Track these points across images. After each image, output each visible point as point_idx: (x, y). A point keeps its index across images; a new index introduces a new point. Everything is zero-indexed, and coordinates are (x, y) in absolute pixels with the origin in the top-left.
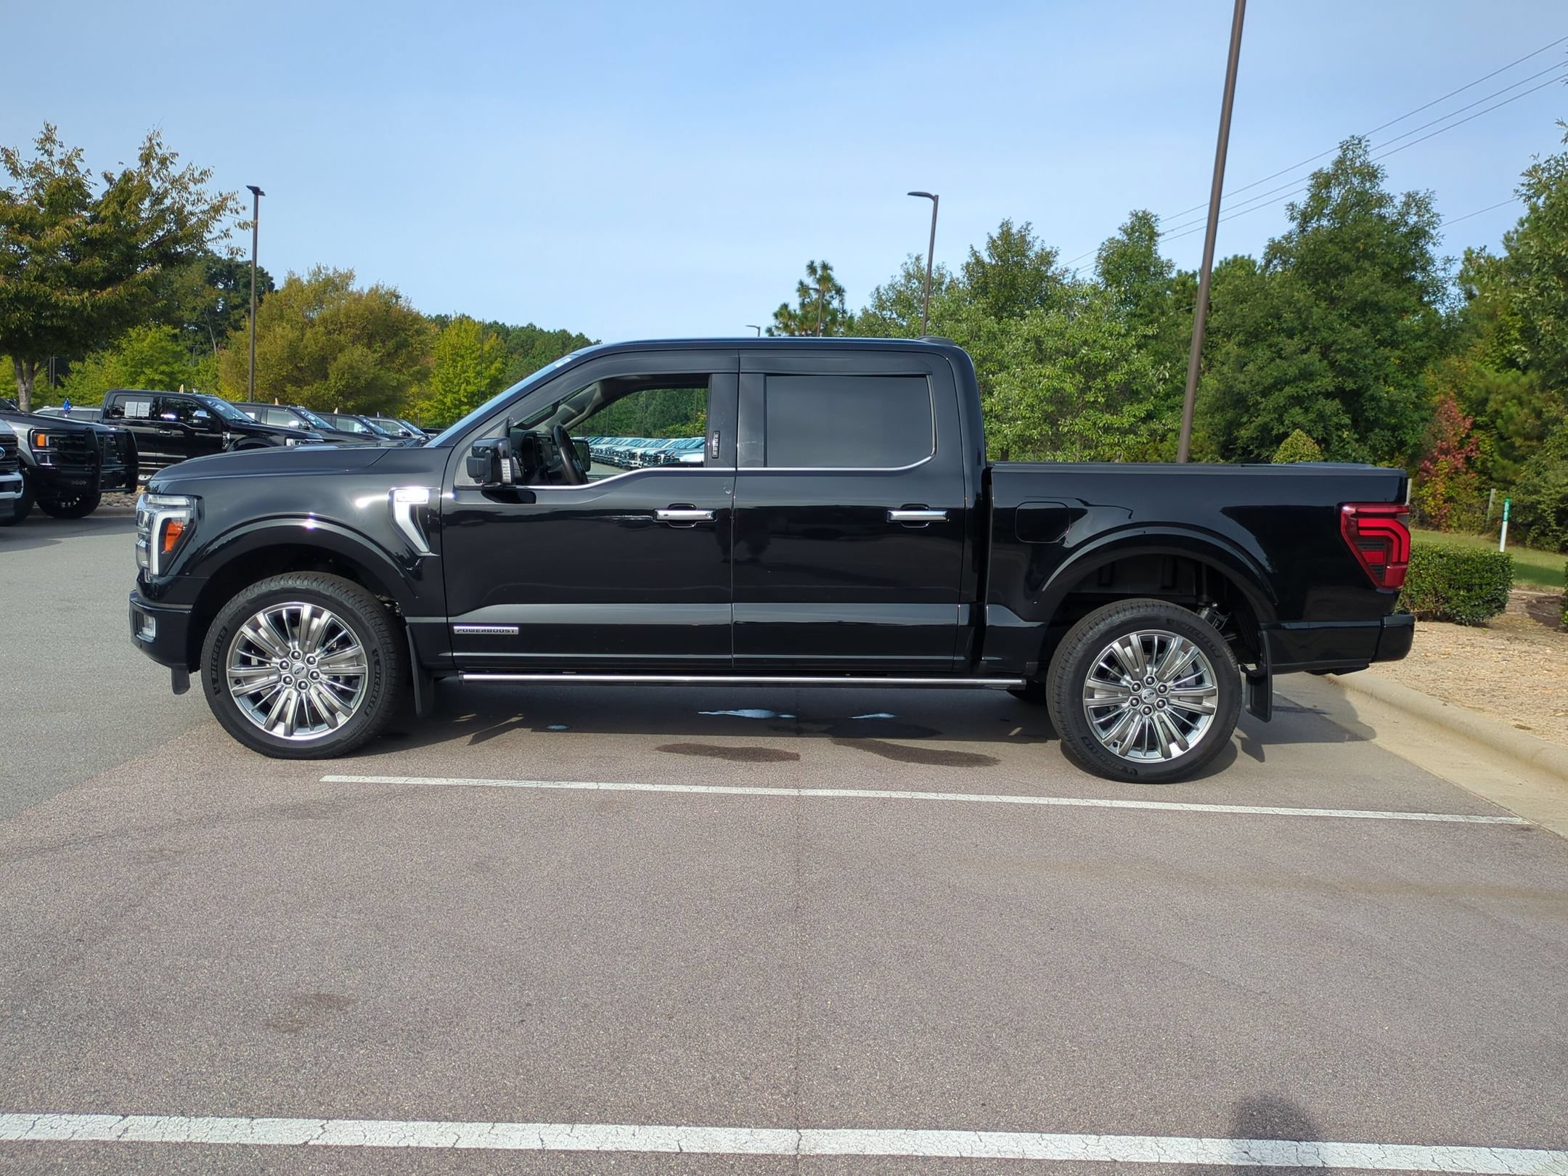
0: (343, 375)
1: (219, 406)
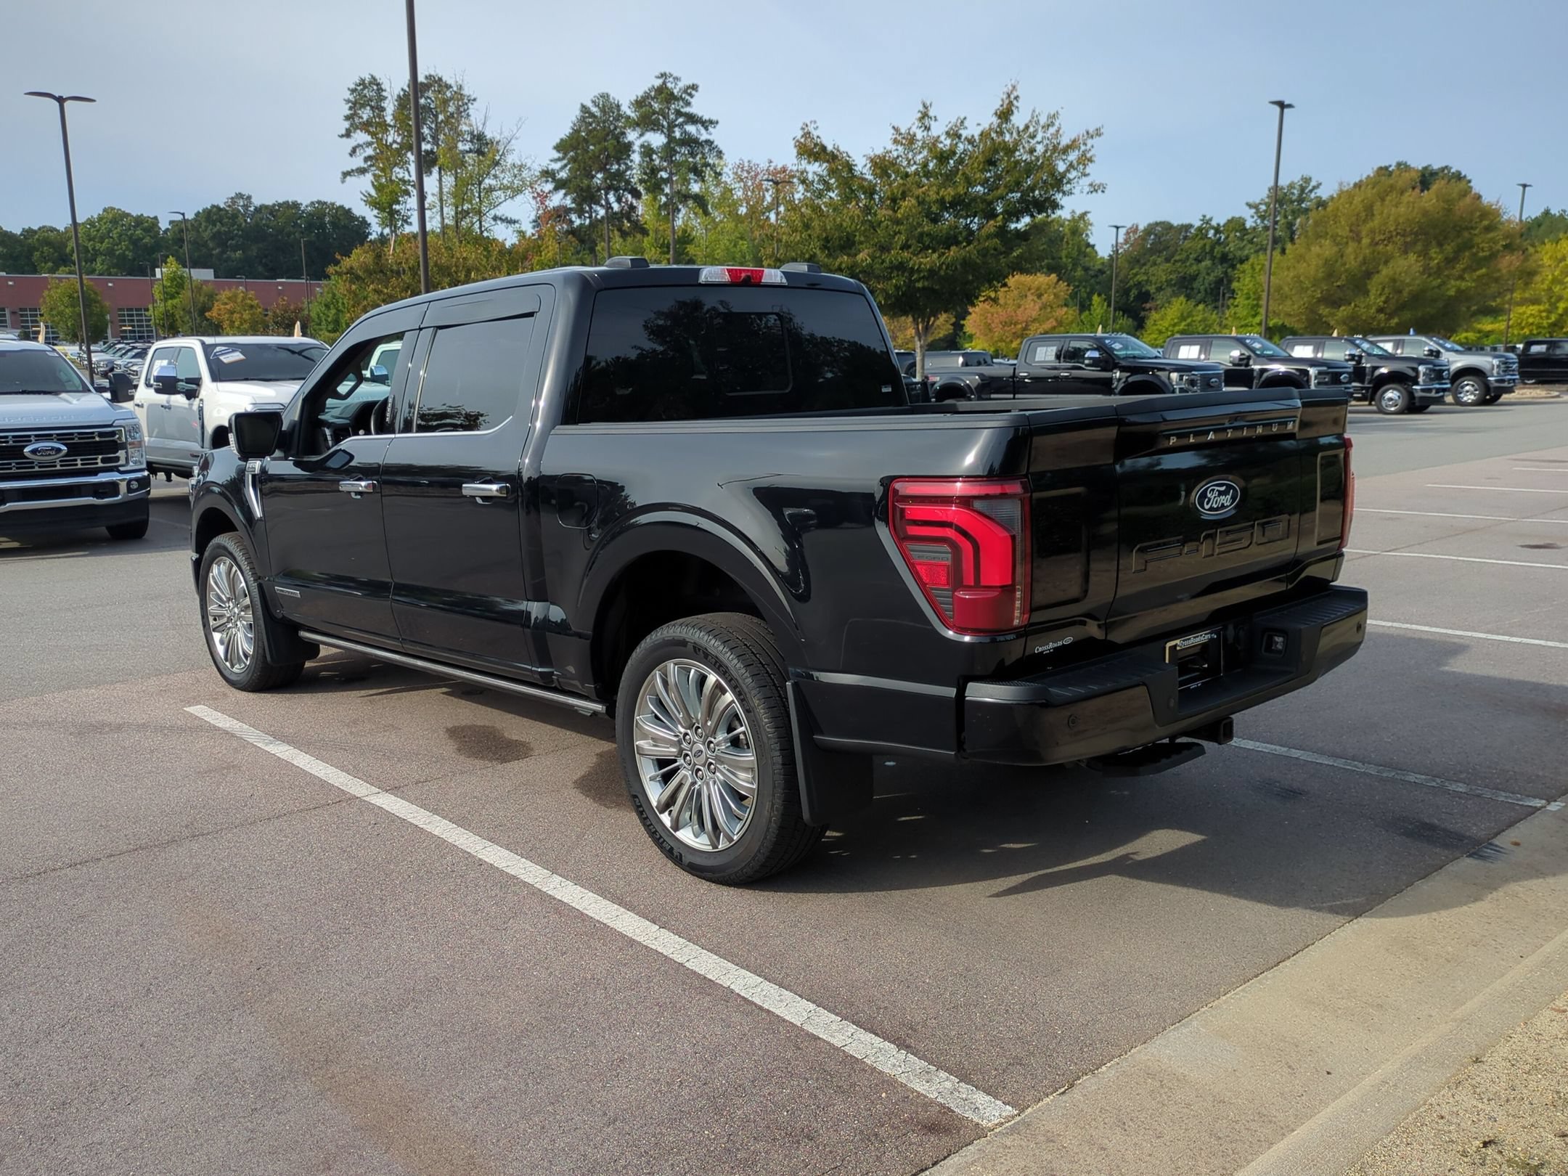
0: (1383, 289)
1: (1117, 344)
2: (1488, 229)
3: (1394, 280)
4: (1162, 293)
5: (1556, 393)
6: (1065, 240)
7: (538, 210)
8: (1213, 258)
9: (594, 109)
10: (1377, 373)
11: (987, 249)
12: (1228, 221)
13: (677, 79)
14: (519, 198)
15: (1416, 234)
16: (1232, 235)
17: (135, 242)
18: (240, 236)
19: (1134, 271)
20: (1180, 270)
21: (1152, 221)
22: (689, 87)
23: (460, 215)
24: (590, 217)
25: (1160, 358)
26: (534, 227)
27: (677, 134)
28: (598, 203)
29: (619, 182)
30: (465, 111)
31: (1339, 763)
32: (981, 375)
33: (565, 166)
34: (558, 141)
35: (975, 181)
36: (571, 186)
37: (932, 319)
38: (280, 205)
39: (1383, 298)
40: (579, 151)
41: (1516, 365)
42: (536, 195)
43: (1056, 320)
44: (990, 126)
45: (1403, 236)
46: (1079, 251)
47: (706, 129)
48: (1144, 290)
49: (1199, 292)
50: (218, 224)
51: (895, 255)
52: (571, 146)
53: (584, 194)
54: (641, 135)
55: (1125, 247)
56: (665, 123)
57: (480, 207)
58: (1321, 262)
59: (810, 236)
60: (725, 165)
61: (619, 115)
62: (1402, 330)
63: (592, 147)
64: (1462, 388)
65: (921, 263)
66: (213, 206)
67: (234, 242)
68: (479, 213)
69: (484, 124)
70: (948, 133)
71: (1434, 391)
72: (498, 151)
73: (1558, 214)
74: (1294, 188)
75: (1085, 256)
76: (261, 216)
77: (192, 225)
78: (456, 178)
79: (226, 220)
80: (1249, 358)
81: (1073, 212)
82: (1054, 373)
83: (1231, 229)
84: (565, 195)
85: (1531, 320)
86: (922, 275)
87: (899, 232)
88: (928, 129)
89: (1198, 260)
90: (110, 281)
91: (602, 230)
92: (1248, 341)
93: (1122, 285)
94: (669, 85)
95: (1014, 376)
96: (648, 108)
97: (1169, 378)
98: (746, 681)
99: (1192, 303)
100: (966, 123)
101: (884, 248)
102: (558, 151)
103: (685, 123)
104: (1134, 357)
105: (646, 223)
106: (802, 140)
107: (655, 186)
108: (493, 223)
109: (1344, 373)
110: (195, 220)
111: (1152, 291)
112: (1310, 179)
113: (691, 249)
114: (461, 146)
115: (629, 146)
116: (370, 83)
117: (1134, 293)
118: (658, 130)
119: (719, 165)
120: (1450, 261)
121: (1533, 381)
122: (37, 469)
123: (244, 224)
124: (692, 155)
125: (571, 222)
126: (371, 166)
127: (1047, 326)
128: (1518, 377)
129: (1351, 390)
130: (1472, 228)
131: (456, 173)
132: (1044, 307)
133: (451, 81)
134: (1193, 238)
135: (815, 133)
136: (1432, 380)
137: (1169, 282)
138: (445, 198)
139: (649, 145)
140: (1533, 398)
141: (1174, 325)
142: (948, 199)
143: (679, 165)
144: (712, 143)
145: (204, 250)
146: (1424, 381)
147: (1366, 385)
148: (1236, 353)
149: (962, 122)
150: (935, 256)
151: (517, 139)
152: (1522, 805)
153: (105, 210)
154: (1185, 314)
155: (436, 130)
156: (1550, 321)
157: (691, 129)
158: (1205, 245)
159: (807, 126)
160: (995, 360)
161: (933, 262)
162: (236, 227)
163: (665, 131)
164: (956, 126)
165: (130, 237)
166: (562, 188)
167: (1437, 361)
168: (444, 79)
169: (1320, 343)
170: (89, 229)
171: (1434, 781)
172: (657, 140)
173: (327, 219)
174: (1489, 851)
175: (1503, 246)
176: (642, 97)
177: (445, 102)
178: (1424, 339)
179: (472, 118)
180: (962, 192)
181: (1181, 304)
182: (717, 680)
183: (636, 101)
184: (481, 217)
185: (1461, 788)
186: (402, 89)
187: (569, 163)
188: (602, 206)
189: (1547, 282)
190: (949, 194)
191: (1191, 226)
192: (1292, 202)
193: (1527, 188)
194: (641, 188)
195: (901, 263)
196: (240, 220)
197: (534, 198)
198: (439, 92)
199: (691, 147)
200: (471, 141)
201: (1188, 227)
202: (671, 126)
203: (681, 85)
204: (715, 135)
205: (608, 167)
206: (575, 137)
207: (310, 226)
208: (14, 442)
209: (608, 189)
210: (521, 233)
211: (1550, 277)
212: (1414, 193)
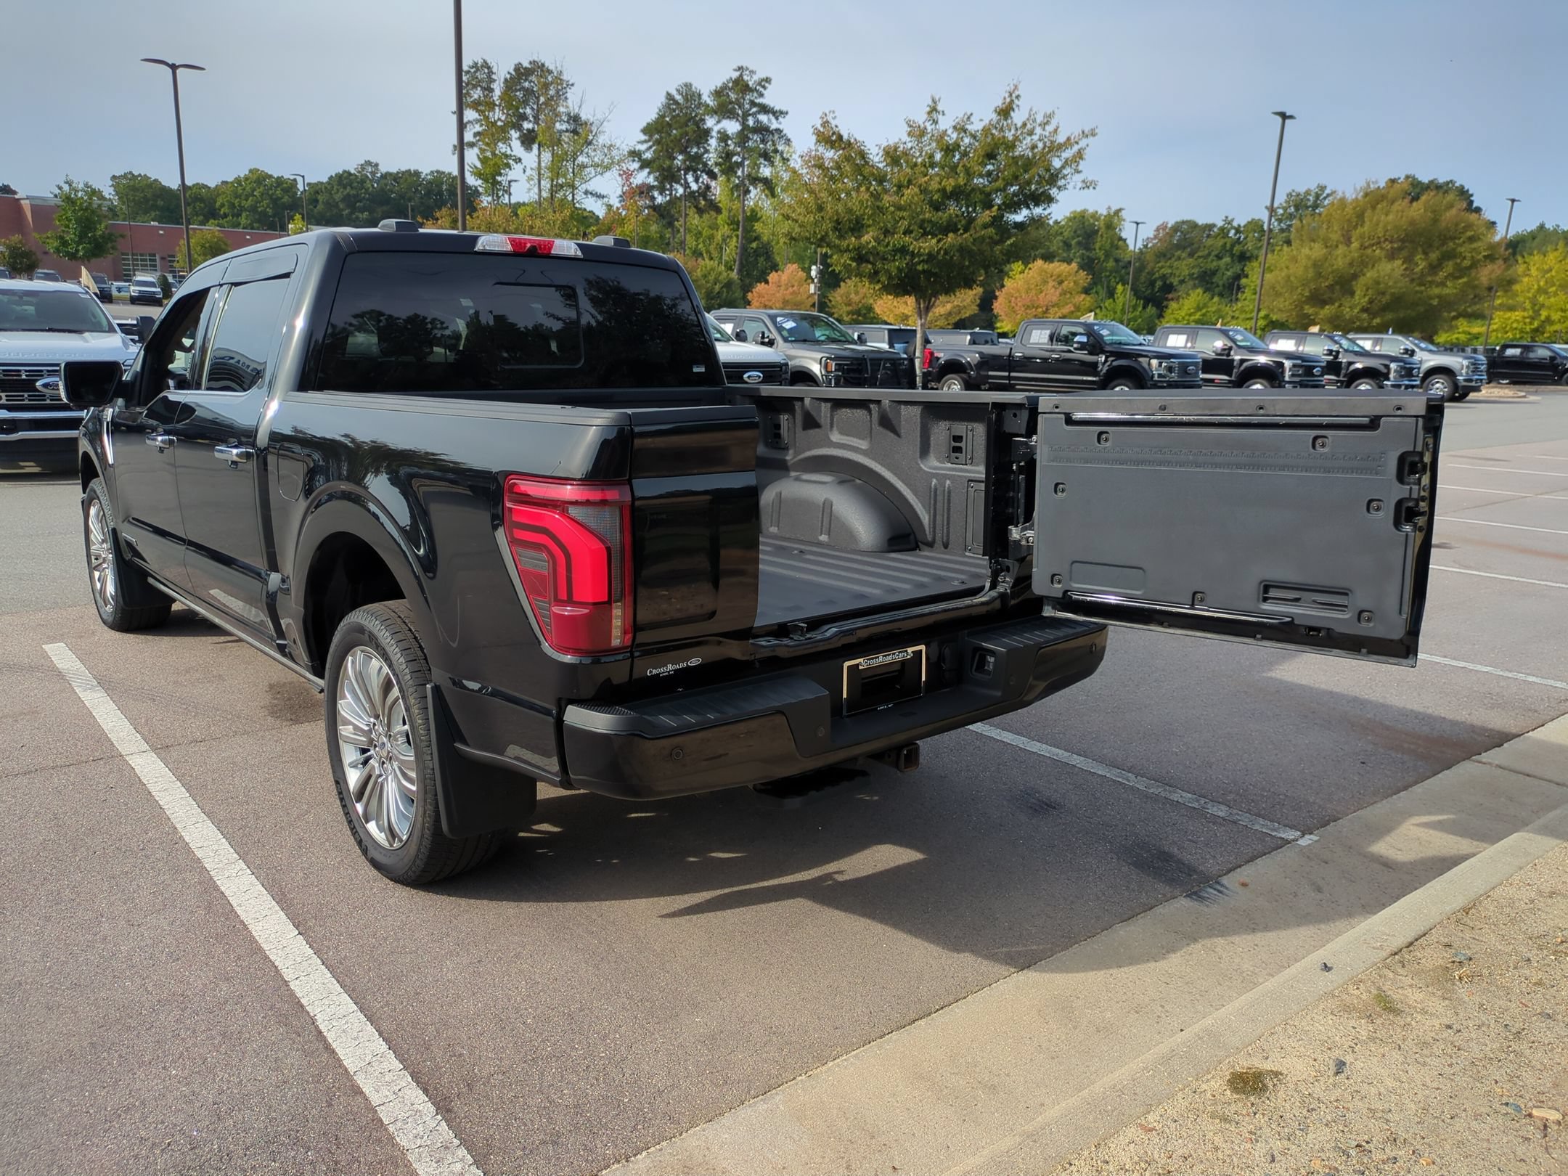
0: (1367, 290)
1: (1105, 330)
2: (1472, 239)
3: (1378, 283)
4: (1183, 285)
5: (1523, 394)
6: (1100, 233)
7: (623, 186)
8: (1232, 256)
9: (678, 97)
10: (1352, 368)
11: (983, 238)
12: (1249, 222)
13: (752, 72)
14: (608, 174)
15: (1403, 241)
16: (1251, 235)
17: (275, 201)
18: (368, 200)
19: (1160, 265)
20: (1202, 265)
21: (1179, 219)
22: (763, 80)
23: (554, 189)
24: (671, 194)
25: (1144, 345)
26: (620, 201)
27: (751, 122)
28: (678, 182)
29: (698, 164)
30: (563, 94)
31: (1111, 774)
32: (980, 353)
33: (651, 147)
34: (645, 124)
35: (974, 173)
36: (655, 165)
37: (933, 299)
38: (403, 173)
39: (1367, 299)
40: (663, 135)
41: (1485, 366)
42: (622, 172)
43: (1075, 305)
44: (990, 121)
45: (1391, 242)
46: (1112, 244)
47: (777, 119)
48: (1168, 282)
49: (1218, 286)
50: (349, 187)
51: (898, 239)
52: (656, 129)
53: (666, 173)
54: (719, 122)
55: (1155, 241)
56: (740, 112)
57: (573, 181)
58: (1310, 263)
59: (822, 217)
60: (794, 152)
61: (700, 104)
62: (1382, 329)
63: (674, 132)
64: (1433, 385)
65: (920, 248)
66: (345, 171)
67: (361, 204)
68: (573, 187)
69: (580, 107)
70: (955, 127)
71: (1403, 387)
72: (592, 132)
73: (1552, 229)
74: (1310, 195)
75: (1117, 249)
76: (386, 181)
77: (326, 188)
78: (553, 154)
79: (356, 184)
80: (1230, 349)
81: (1109, 208)
82: (1047, 354)
83: (1249, 230)
84: (649, 173)
85: (1515, 325)
86: (922, 258)
87: (903, 218)
88: (935, 122)
89: (1219, 257)
90: (248, 234)
91: (680, 207)
92: (1231, 333)
93: (1148, 277)
94: (746, 78)
95: (1010, 355)
96: (725, 98)
97: (1149, 364)
98: (406, 677)
99: (1207, 295)
100: (972, 119)
101: (887, 232)
102: (645, 134)
103: (759, 112)
104: (1120, 343)
105: (720, 202)
106: (822, 130)
107: (729, 169)
108: (584, 196)
109: (1317, 367)
110: (328, 183)
111: (1175, 284)
112: (1326, 187)
113: (758, 226)
114: (558, 126)
115: (707, 133)
116: (482, 66)
117: (1159, 283)
118: (733, 118)
119: (788, 152)
120: (1434, 268)
121: (1508, 381)
122: (48, 402)
123: (371, 189)
124: (763, 141)
125: (653, 198)
126: (479, 140)
127: (1065, 310)
128: (1485, 377)
129: (1323, 383)
130: (1455, 238)
131: (553, 150)
132: (1064, 293)
133: (551, 67)
134: (1216, 237)
135: (833, 123)
136: (1402, 376)
137: (1191, 275)
138: (542, 172)
139: (725, 131)
140: (1500, 397)
141: (1190, 315)
142: (949, 189)
143: (751, 150)
144: (781, 131)
145: (335, 211)
146: (1395, 377)
147: (1341, 379)
148: (1219, 344)
149: (969, 118)
150: (934, 241)
151: (608, 121)
152: (1274, 836)
153: (251, 171)
154: (1201, 305)
155: (538, 111)
156: (1532, 327)
157: (763, 118)
158: (1226, 243)
159: (826, 115)
160: (1000, 340)
161: (932, 247)
162: (363, 191)
163: (740, 119)
164: (963, 121)
165: (271, 197)
166: (647, 167)
167: (1410, 360)
168: (546, 65)
169: (1302, 337)
170: (237, 187)
171: (1197, 801)
172: (732, 127)
173: (444, 187)
174: (1211, 890)
175: (1485, 257)
176: (721, 87)
177: (546, 86)
178: (1400, 338)
179: (570, 101)
180: (962, 183)
181: (1198, 295)
182: (388, 673)
183: (716, 91)
184: (573, 190)
185: (1221, 811)
186: (509, 73)
187: (653, 145)
188: (682, 185)
189: (1533, 291)
190: (950, 184)
191: (1214, 225)
192: (1307, 207)
193: (1515, 203)
194: (716, 170)
195: (903, 246)
196: (368, 185)
197: (620, 175)
198: (541, 76)
199: (763, 134)
200: (568, 122)
201: (1210, 227)
202: (746, 115)
203: (756, 78)
204: (784, 124)
205: (689, 150)
206: (660, 121)
207: (429, 193)
208: (26, 376)
209: (687, 170)
210: (609, 207)
211: (1536, 287)
212: (1404, 204)
